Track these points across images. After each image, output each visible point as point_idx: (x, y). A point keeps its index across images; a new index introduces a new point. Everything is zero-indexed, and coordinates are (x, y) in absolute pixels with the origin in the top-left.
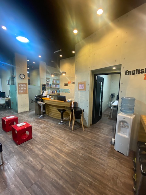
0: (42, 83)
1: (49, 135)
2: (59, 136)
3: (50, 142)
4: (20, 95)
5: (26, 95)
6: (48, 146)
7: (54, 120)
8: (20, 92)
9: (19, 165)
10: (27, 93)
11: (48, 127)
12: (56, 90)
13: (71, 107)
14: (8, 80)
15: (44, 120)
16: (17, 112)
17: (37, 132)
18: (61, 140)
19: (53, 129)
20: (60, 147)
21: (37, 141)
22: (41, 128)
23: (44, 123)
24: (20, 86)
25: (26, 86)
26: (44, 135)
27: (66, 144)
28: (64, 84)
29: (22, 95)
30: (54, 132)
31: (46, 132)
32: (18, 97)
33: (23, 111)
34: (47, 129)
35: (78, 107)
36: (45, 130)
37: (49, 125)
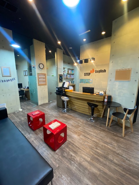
0: (59, 73)
1: (89, 139)
2: (102, 140)
3: (97, 150)
4: (40, 86)
5: (45, 86)
6: (99, 158)
7: (81, 116)
8: (40, 83)
10: (46, 85)
11: (79, 125)
12: (71, 80)
13: (104, 101)
14: (25, 71)
15: (70, 115)
16: (37, 104)
17: (72, 133)
18: (109, 147)
19: (88, 129)
20: (117, 160)
22: (72, 126)
23: (71, 119)
24: (39, 77)
25: (45, 77)
27: (121, 156)
29: (42, 86)
30: (92, 133)
31: (83, 134)
32: (38, 88)
33: (43, 103)
34: (80, 128)
35: (113, 101)
37: (80, 123)
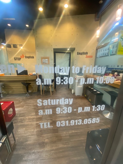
1: (31, 105)
9: (33, 131)
21: (26, 113)
26: (25, 107)
28: (15, 58)
30: (33, 102)
31: (25, 105)
36: (21, 104)
37: (21, 100)
